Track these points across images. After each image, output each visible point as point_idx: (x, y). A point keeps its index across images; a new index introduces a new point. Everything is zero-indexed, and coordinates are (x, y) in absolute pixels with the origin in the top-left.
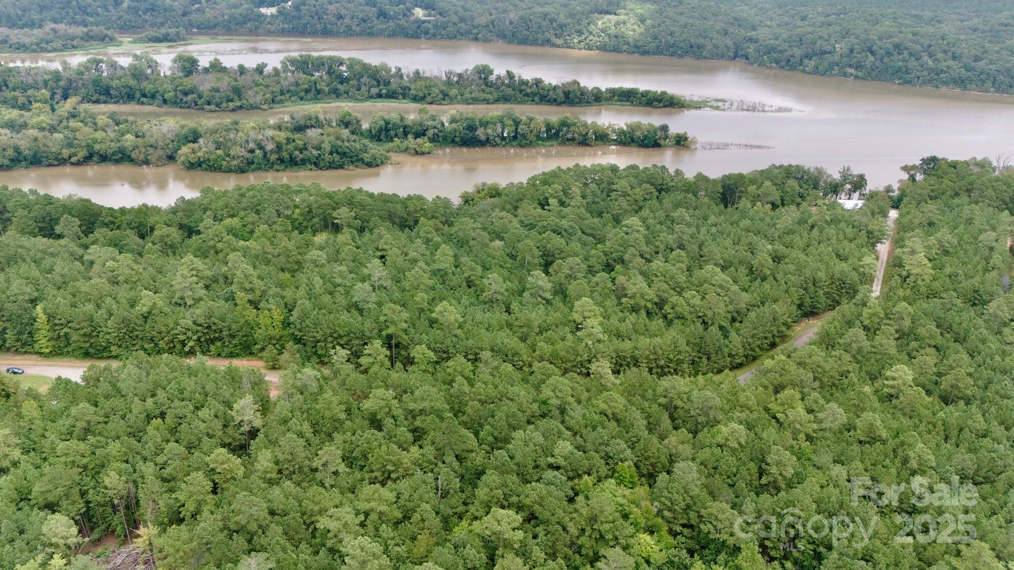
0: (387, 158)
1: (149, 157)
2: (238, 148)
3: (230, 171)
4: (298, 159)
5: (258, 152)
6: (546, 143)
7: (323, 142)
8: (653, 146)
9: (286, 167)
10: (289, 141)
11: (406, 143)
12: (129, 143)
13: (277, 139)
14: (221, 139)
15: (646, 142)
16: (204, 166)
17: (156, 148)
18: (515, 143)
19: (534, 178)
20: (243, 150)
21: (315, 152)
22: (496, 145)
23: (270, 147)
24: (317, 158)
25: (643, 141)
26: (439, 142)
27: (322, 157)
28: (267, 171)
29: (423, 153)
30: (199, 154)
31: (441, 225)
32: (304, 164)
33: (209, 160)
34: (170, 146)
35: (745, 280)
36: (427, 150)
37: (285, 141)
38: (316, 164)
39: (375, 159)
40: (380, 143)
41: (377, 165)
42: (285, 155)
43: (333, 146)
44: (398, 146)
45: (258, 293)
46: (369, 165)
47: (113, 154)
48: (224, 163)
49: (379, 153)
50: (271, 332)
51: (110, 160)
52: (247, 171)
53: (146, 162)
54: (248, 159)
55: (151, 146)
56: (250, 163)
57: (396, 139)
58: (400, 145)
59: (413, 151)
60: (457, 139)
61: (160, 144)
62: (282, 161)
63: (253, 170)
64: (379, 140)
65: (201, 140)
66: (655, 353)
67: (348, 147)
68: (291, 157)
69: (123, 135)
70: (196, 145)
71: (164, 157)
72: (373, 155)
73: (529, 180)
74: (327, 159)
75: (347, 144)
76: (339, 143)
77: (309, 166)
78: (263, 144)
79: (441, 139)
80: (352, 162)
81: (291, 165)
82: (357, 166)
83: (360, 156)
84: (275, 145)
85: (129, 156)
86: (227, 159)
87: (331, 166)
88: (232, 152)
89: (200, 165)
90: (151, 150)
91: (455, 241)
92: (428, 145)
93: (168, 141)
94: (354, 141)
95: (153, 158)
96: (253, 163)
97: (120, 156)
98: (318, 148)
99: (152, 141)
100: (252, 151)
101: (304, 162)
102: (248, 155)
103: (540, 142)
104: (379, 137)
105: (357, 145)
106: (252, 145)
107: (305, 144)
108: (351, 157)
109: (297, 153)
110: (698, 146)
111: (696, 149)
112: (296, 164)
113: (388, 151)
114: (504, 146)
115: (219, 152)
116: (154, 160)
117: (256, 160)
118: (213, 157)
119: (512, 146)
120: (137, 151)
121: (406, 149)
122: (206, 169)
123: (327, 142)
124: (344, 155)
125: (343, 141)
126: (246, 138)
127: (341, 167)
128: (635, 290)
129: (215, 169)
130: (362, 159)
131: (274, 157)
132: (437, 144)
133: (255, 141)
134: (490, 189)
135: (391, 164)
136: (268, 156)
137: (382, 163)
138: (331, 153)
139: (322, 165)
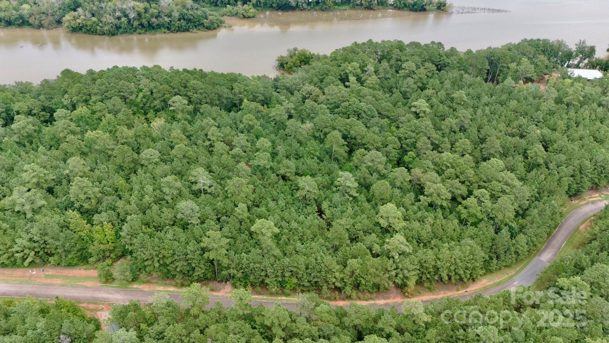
0: (222, 22)
1: (43, 22)
2: (108, 16)
3: (104, 34)
4: (154, 25)
5: (123, 19)
6: (340, 8)
7: (173, 11)
8: (421, 10)
9: (146, 31)
10: (146, 10)
11: (236, 8)
12: (26, 12)
13: (137, 9)
14: (95, 8)
15: (415, 7)
16: (84, 30)
17: (48, 15)
18: (317, 8)
20: (112, 18)
21: (167, 19)
22: (303, 10)
23: (132, 15)
24: (169, 24)
25: (413, 6)
26: (261, 7)
27: (173, 23)
28: (132, 34)
29: (249, 17)
30: (79, 21)
32: (160, 28)
33: (86, 26)
34: (58, 13)
36: (251, 15)
37: (143, 11)
38: (168, 28)
39: (213, 23)
40: (216, 8)
41: (215, 29)
42: (144, 22)
43: (181, 14)
44: (230, 11)
46: (208, 28)
47: (15, 20)
48: (98, 28)
49: (216, 18)
51: (14, 25)
52: (117, 34)
53: (40, 26)
54: (116, 25)
55: (43, 13)
56: (118, 28)
57: (228, 6)
58: (232, 11)
59: (241, 16)
60: (274, 5)
61: (50, 11)
62: (142, 25)
63: (122, 33)
64: (216, 5)
65: (80, 10)
67: (191, 15)
68: (149, 22)
69: (22, 5)
70: (76, 13)
71: (54, 22)
72: (211, 21)
73: (332, 53)
74: (177, 25)
75: (191, 12)
76: (185, 11)
77: (163, 30)
78: (127, 13)
79: (262, 5)
80: (195, 26)
81: (150, 29)
82: (199, 29)
83: (201, 22)
84: (136, 13)
85: (28, 22)
86: (100, 24)
87: (180, 30)
88: (104, 20)
89: (81, 29)
90: (44, 17)
92: (253, 10)
93: (55, 9)
94: (197, 9)
95: (45, 23)
96: (120, 27)
97: (21, 21)
98: (170, 16)
99: (43, 9)
100: (119, 18)
101: (159, 26)
102: (116, 22)
103: (336, 7)
104: (216, 3)
105: (199, 13)
106: (118, 14)
107: (159, 12)
108: (195, 22)
109: (154, 20)
110: (454, 10)
111: (452, 12)
112: (153, 28)
113: (223, 16)
114: (309, 10)
115: (94, 19)
116: (46, 25)
117: (122, 26)
118: (89, 23)
119: (316, 10)
120: (33, 18)
121: (237, 14)
122: (85, 32)
123: (175, 11)
124: (189, 21)
125: (188, 10)
126: (113, 7)
127: (187, 30)
129: (92, 32)
130: (203, 24)
131: (136, 23)
132: (260, 9)
133: (121, 10)
134: (300, 54)
135: (225, 27)
136: (132, 22)
137: (218, 26)
138: (179, 20)
139: (173, 29)
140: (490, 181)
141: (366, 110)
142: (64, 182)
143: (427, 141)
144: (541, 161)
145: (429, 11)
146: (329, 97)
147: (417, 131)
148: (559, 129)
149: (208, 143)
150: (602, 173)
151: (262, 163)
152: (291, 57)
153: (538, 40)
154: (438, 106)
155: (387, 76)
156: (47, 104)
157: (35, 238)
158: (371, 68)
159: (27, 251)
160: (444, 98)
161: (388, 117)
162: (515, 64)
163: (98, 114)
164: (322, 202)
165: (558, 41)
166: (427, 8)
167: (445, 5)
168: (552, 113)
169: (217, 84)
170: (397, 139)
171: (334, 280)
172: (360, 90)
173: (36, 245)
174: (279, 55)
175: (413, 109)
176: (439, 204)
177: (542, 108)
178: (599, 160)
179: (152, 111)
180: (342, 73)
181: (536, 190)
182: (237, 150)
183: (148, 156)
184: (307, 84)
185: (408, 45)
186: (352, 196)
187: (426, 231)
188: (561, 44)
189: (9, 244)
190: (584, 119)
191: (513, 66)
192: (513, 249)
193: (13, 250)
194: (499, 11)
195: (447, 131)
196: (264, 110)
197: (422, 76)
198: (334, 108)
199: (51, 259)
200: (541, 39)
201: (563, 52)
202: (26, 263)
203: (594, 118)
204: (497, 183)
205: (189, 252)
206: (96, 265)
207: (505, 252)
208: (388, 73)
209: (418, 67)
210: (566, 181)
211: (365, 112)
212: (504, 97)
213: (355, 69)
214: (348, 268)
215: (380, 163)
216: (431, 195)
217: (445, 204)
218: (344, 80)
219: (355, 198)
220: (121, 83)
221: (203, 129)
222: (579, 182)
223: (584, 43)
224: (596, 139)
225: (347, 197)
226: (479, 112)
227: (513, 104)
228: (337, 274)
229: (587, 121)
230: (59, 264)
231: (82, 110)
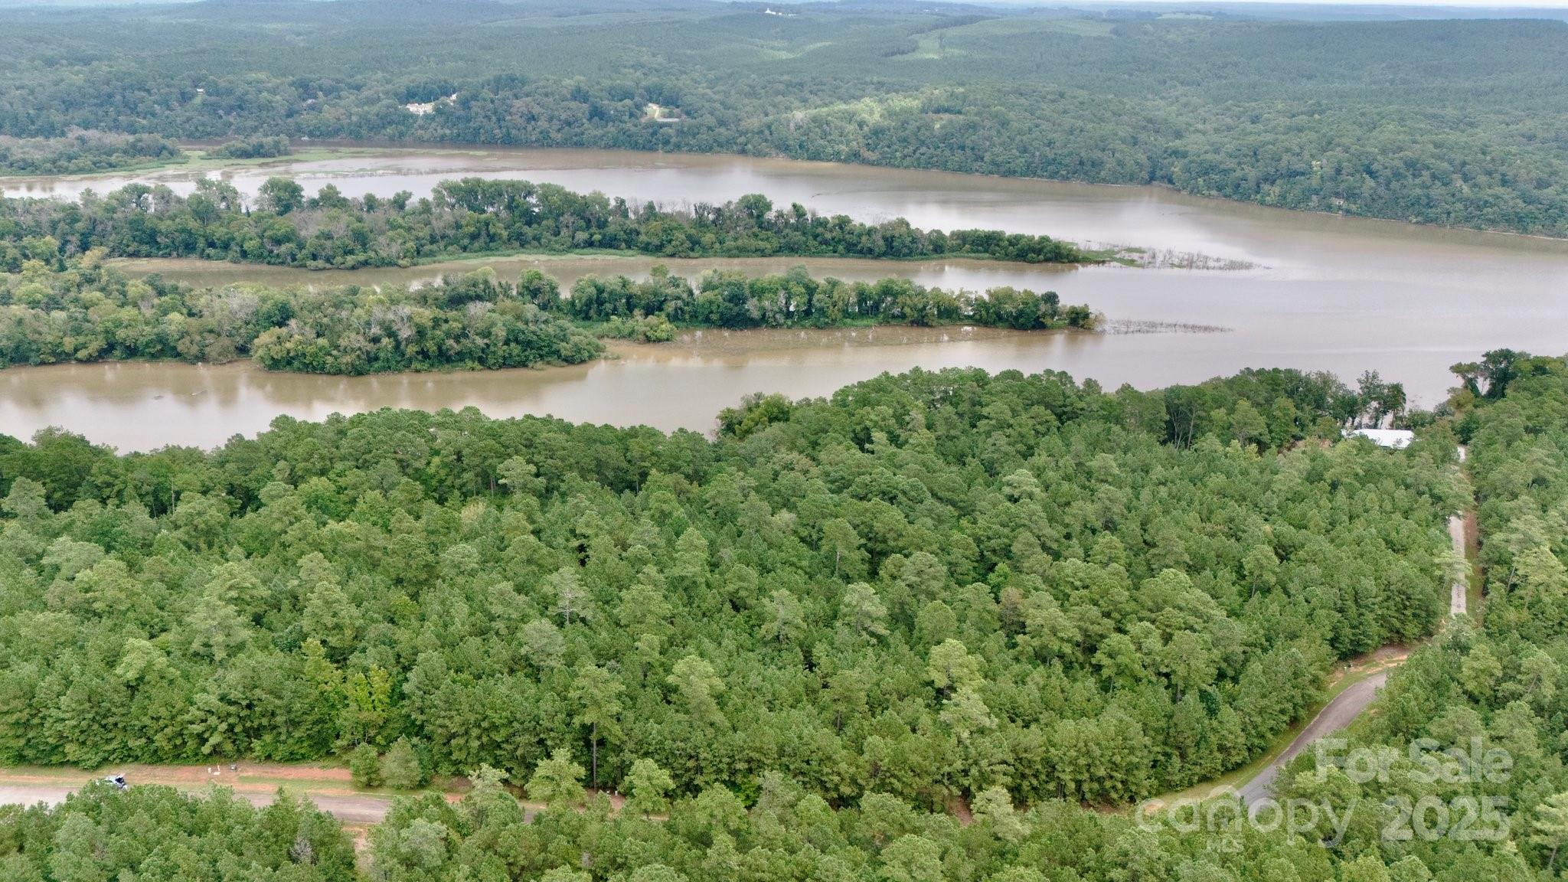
0: (599, 349)
1: (207, 350)
2: (353, 335)
3: (339, 372)
4: (452, 352)
5: (385, 341)
6: (859, 322)
7: (493, 324)
8: (1033, 328)
9: (432, 365)
10: (436, 322)
11: (630, 323)
12: (173, 328)
13: (417, 320)
14: (325, 320)
15: (1021, 320)
16: (296, 364)
17: (219, 335)
18: (807, 323)
19: (845, 392)
20: (361, 338)
21: (480, 342)
22: (776, 326)
23: (405, 333)
24: (483, 351)
25: (1016, 318)
26: (684, 320)
27: (492, 348)
28: (400, 371)
29: (659, 340)
30: (288, 345)
31: (686, 484)
32: (462, 360)
33: (304, 355)
34: (242, 331)
35: (1231, 594)
36: (664, 335)
37: (431, 324)
38: (481, 361)
39: (579, 351)
40: (588, 323)
41: (583, 361)
42: (431, 346)
43: (510, 331)
44: (618, 328)
45: (349, 633)
46: (569, 361)
47: (147, 345)
48: (329, 359)
49: (586, 341)
50: (365, 716)
51: (143, 355)
52: (367, 373)
53: (202, 358)
54: (368, 353)
55: (211, 331)
56: (372, 359)
57: (613, 317)
58: (622, 327)
59: (641, 337)
60: (714, 317)
61: (226, 327)
62: (424, 354)
63: (378, 371)
64: (587, 318)
65: (293, 323)
66: (1088, 753)
67: (534, 333)
68: (440, 348)
69: (165, 314)
70: (284, 330)
71: (232, 349)
72: (576, 345)
73: (836, 394)
74: (500, 353)
75: (532, 327)
76: (520, 325)
77: (470, 364)
78: (395, 328)
79: (687, 317)
80: (541, 356)
81: (440, 362)
82: (549, 363)
83: (555, 347)
84: (414, 330)
85: (175, 348)
86: (335, 352)
87: (506, 363)
88: (343, 342)
89: (289, 363)
90: (210, 339)
91: (711, 513)
92: (667, 326)
93: (239, 323)
94: (546, 322)
95: (212, 351)
96: (377, 359)
97: (159, 347)
98: (487, 334)
99: (211, 322)
100: (375, 340)
101: (461, 356)
102: (370, 347)
103: (848, 321)
104: (587, 313)
105: (551, 329)
106: (376, 330)
107: (464, 328)
108: (540, 348)
109: (451, 342)
110: (1107, 327)
111: (1103, 331)
112: (449, 360)
113: (601, 337)
114: (789, 327)
115: (322, 341)
116: (214, 354)
117: (382, 355)
118: (311, 349)
119: (804, 327)
120: (187, 340)
121: (631, 334)
122: (299, 369)
123: (500, 324)
124: (528, 344)
125: (527, 323)
126: (366, 318)
127: (523, 364)
128: (1039, 621)
129: (314, 369)
130: (557, 353)
131: (411, 350)
132: (681, 324)
133: (382, 324)
134: (768, 404)
135: (606, 358)
136: (403, 346)
137: (591, 357)
138: (507, 343)
139: (491, 361)
140: (1160, 609)
141: (907, 488)
142: (286, 605)
143: (1033, 540)
144: (1273, 580)
145: (1053, 327)
146: (829, 468)
147: (1013, 525)
148: (1311, 525)
149: (576, 543)
150: (1405, 608)
151: (690, 570)
152: (750, 410)
153: (1276, 370)
154: (1059, 484)
155: (953, 432)
156: (239, 480)
157: (234, 695)
158: (917, 416)
159: (213, 720)
160: (1070, 471)
161: (954, 504)
162: (1223, 411)
163: (351, 493)
164: (812, 645)
165: (1320, 374)
166: (1048, 321)
167: (1086, 316)
168: (1297, 497)
169: (595, 441)
170: (970, 540)
171: (836, 779)
172: (894, 455)
173: (232, 709)
174: (724, 408)
175: (1007, 490)
176: (1056, 648)
177: (1276, 487)
178: (1393, 579)
179: (457, 493)
180: (858, 428)
181: (1262, 632)
182: (637, 549)
183: (457, 558)
184: (783, 450)
185: (997, 378)
186: (873, 634)
187: (1028, 696)
188: (1326, 380)
189: (180, 705)
190: (1366, 511)
191: (1219, 414)
192: (1214, 739)
193: (187, 717)
194: (1206, 329)
195: (1077, 528)
196: (695, 489)
197: (1024, 430)
198: (840, 485)
199: (256, 744)
200: (1282, 368)
201: (1334, 397)
202: (206, 749)
203: (1388, 507)
204: (1176, 612)
205: (543, 714)
206: (345, 757)
207: (1198, 744)
208: (954, 427)
209: (1015, 413)
210: (1327, 619)
211: (904, 493)
212: (1198, 469)
213: (884, 420)
214: (866, 756)
215: (934, 578)
216: (1037, 634)
217: (1067, 649)
218: (862, 440)
219: (881, 639)
220: (399, 435)
221: (565, 519)
222: (1355, 623)
223: (1374, 377)
224: (1390, 544)
225: (865, 636)
226: (1145, 494)
227: (1217, 480)
228: (843, 766)
229: (1375, 514)
230: (269, 757)
231: (317, 484)
